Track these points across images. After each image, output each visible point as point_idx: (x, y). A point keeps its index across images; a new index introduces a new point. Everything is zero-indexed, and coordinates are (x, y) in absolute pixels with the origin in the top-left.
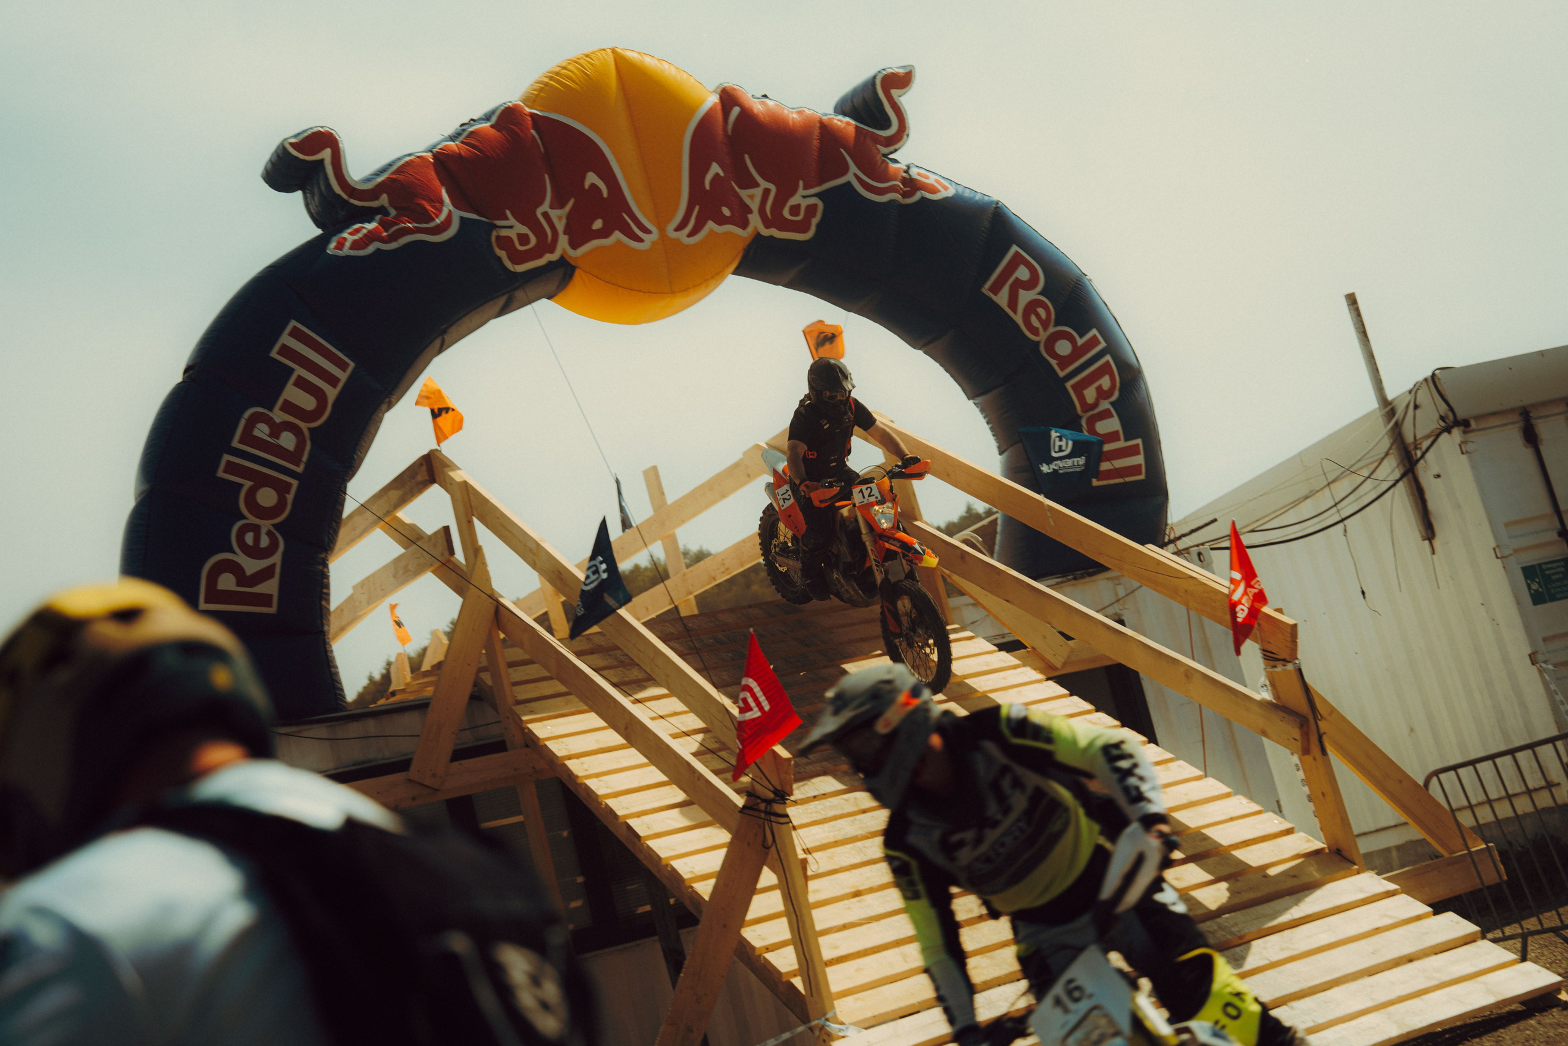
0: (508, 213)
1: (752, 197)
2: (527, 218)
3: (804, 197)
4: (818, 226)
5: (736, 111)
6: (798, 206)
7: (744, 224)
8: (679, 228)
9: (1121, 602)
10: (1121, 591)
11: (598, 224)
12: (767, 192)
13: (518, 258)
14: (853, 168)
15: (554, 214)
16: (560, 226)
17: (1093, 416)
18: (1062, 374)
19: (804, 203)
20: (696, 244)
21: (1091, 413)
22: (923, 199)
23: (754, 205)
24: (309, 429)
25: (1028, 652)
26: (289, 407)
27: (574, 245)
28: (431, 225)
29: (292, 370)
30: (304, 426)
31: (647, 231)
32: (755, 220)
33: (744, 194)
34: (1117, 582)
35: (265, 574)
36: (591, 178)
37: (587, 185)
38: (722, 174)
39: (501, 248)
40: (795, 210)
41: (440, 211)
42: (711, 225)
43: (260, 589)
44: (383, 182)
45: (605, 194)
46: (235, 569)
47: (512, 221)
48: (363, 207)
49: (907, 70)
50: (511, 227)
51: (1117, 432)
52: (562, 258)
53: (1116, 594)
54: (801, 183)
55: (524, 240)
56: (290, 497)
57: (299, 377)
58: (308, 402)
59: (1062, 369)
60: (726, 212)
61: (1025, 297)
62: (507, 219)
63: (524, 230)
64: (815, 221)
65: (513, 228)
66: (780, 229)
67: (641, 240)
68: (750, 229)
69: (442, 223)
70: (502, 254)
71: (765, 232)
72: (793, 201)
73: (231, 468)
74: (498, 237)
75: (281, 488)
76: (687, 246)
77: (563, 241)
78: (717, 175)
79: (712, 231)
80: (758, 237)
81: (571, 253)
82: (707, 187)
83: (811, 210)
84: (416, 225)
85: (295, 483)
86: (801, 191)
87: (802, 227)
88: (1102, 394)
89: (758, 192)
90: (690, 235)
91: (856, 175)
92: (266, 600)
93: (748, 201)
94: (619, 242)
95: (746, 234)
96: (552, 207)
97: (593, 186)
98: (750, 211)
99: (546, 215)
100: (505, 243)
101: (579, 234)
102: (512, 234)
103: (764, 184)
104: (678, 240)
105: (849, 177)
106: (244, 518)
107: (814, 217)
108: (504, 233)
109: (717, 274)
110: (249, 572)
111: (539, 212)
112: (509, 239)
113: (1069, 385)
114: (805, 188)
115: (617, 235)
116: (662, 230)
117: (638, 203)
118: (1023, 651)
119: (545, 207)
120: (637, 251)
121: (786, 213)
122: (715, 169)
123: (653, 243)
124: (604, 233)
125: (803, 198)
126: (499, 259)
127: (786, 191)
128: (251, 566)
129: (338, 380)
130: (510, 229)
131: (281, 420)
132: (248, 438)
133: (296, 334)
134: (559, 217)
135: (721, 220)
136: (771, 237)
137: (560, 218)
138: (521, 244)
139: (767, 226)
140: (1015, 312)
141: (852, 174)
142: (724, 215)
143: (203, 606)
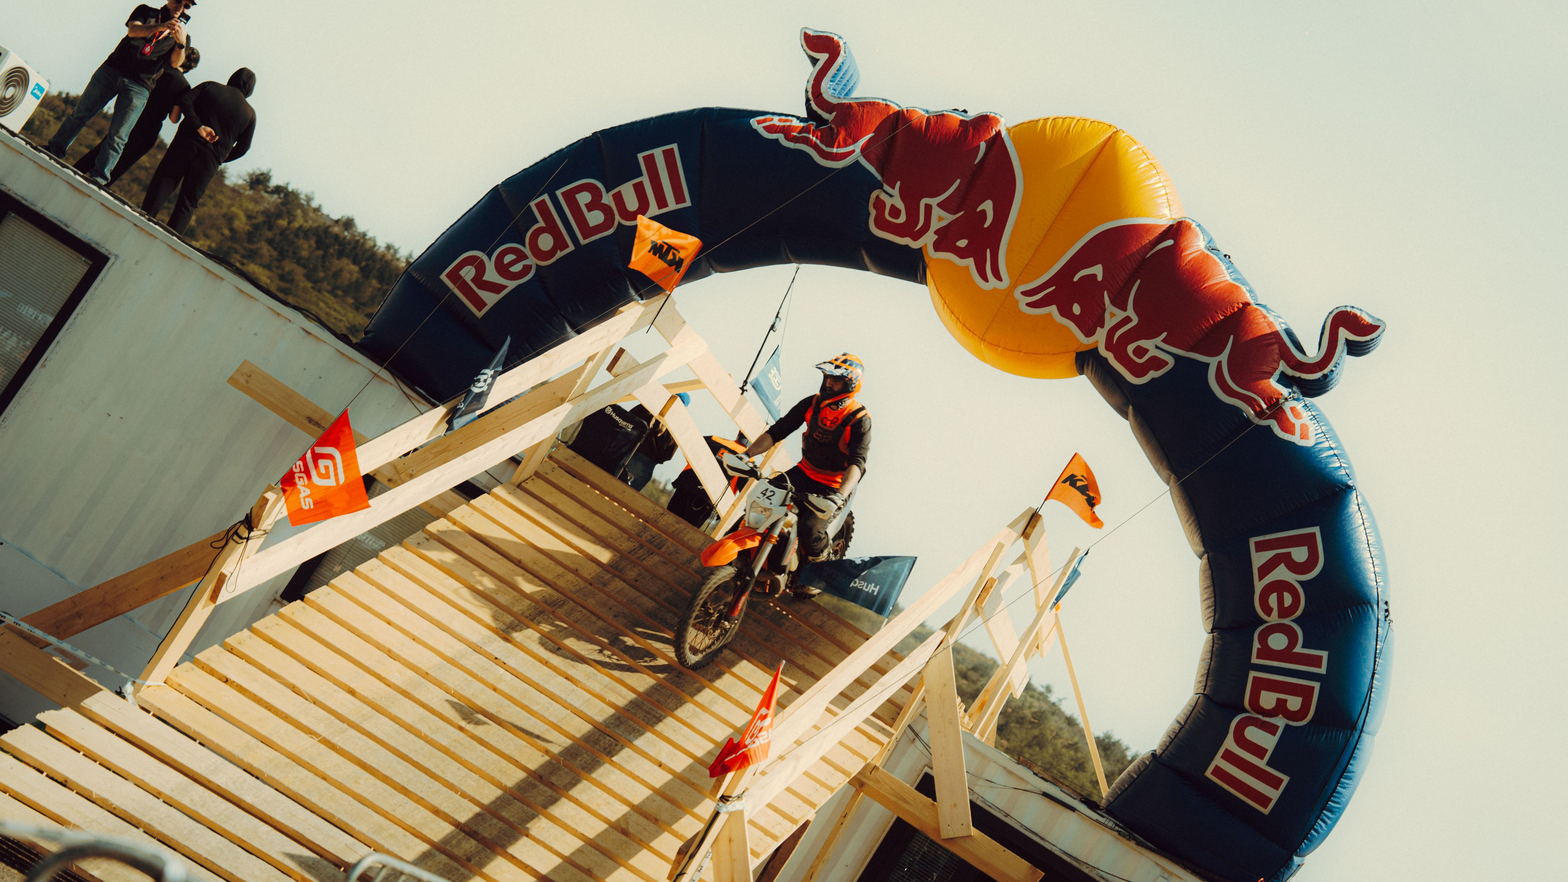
0: (898, 184)
1: (1113, 315)
2: (911, 200)
3: (1157, 347)
4: (1153, 380)
5: (1171, 244)
6: (1147, 351)
8: (1026, 293)
11: (962, 243)
12: (1127, 320)
13: (882, 224)
14: (1224, 357)
15: (937, 212)
16: (935, 225)
17: (1259, 719)
18: (1254, 660)
19: (1153, 352)
21: (1260, 717)
22: (1269, 428)
23: (1109, 323)
24: (619, 223)
27: (938, 247)
28: (828, 150)
29: (641, 175)
30: (618, 218)
31: (998, 277)
32: (1100, 335)
33: (1109, 307)
34: (1166, 875)
35: (495, 288)
36: (988, 206)
38: (1100, 278)
39: (874, 207)
40: (1140, 352)
41: (846, 145)
42: (1053, 309)
43: (484, 295)
44: (844, 103)
45: (986, 225)
46: (481, 269)
47: (896, 192)
48: (816, 112)
49: (1377, 324)
50: (891, 196)
51: (1265, 750)
52: (920, 250)
54: (1165, 334)
55: (895, 212)
56: (559, 254)
57: (641, 184)
58: (632, 204)
59: (1260, 657)
60: (1076, 309)
61: (1281, 573)
62: (893, 188)
63: (900, 205)
64: (1152, 374)
65: (892, 197)
66: (1118, 358)
67: (985, 278)
68: (1091, 340)
69: (836, 153)
70: (873, 213)
71: (1103, 352)
72: (1143, 343)
73: (542, 206)
74: (878, 197)
75: (559, 244)
76: (1020, 311)
78: (1094, 276)
79: (1049, 315)
80: (1095, 351)
82: (1076, 279)
83: (1155, 363)
84: (818, 142)
85: (571, 248)
86: (1158, 341)
88: (1283, 710)
89: (1120, 315)
90: (1029, 305)
91: (1220, 363)
92: (480, 303)
93: (1107, 316)
94: (967, 268)
96: (940, 205)
97: (984, 212)
98: (1102, 326)
99: (928, 208)
100: (880, 205)
103: (1130, 312)
104: (1017, 302)
105: (1213, 362)
106: (524, 245)
107: (1157, 370)
108: (883, 197)
110: (486, 278)
111: (924, 201)
112: (883, 204)
114: (1163, 341)
115: (970, 262)
117: (1008, 251)
119: (934, 202)
121: (1130, 349)
122: (1098, 270)
124: (962, 254)
125: (1153, 346)
126: (868, 216)
127: (1145, 330)
129: (666, 205)
130: (888, 197)
131: (607, 203)
134: (941, 219)
135: (1066, 312)
136: (1106, 360)
138: (890, 214)
139: (1108, 347)
140: (1260, 579)
141: (1217, 362)
142: (1073, 314)
143: (443, 277)
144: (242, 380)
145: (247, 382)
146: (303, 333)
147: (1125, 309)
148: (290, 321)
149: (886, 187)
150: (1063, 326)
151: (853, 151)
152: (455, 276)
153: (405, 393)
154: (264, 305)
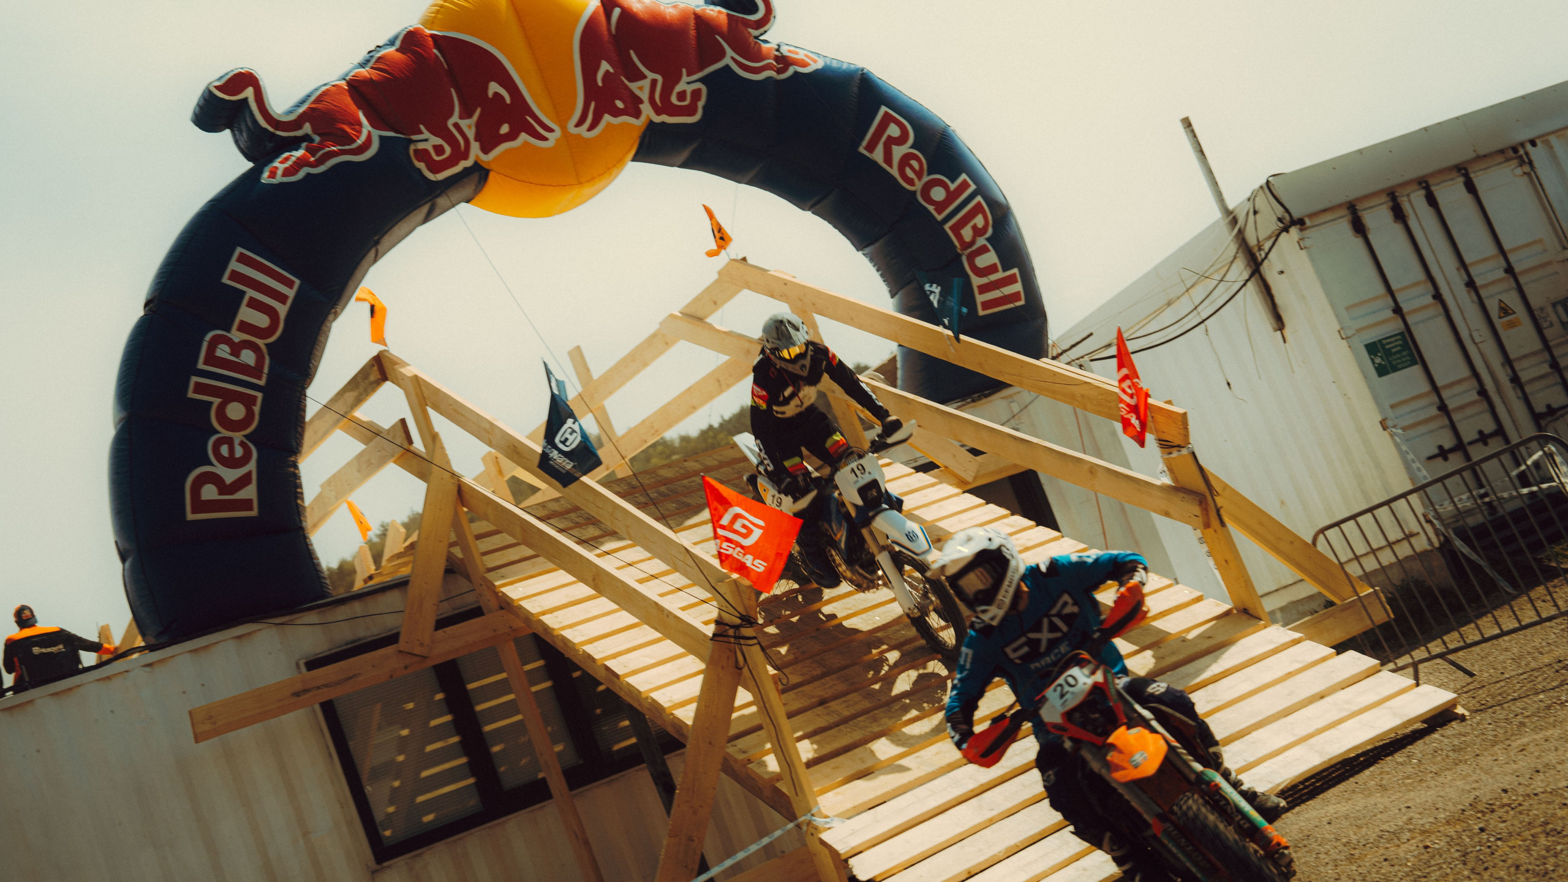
0: (422, 127)
1: (641, 88)
2: (440, 130)
3: (688, 83)
4: (704, 108)
5: (617, 12)
6: (684, 92)
7: (637, 114)
8: (579, 124)
9: (1016, 417)
10: (1016, 408)
11: (505, 129)
12: (654, 82)
13: (436, 168)
14: (730, 52)
15: (464, 124)
16: (471, 134)
17: (972, 252)
18: (939, 218)
19: (689, 89)
20: (596, 137)
21: (970, 250)
22: (796, 73)
23: (644, 95)
24: (267, 345)
25: (941, 471)
26: (245, 327)
27: (486, 150)
28: (354, 146)
29: (243, 293)
30: (261, 342)
31: (551, 130)
32: (646, 109)
33: (633, 86)
34: (1010, 400)
35: (244, 481)
36: (494, 88)
37: (490, 94)
38: (612, 70)
39: (419, 161)
40: (682, 96)
41: (360, 132)
42: (607, 118)
43: (241, 495)
44: (304, 112)
45: (508, 100)
46: (216, 480)
47: (426, 134)
48: (289, 137)
50: (426, 140)
51: (995, 265)
52: (476, 164)
53: (1012, 411)
54: (684, 71)
55: (439, 150)
56: (257, 409)
57: (252, 299)
58: (262, 320)
59: (939, 213)
60: (620, 104)
61: (898, 152)
62: (421, 133)
63: (439, 141)
64: (701, 104)
65: (427, 141)
66: (670, 115)
67: (545, 139)
68: (643, 118)
69: (364, 143)
70: (421, 166)
71: (657, 119)
72: (678, 88)
73: (199, 389)
74: (416, 151)
75: (248, 401)
76: (588, 140)
77: (475, 148)
78: (607, 72)
79: (609, 124)
80: (651, 124)
81: (484, 158)
82: (600, 84)
83: (696, 94)
84: (340, 147)
85: (259, 395)
86: (685, 78)
87: (690, 110)
88: (978, 232)
89: (646, 84)
90: (590, 129)
91: (732, 58)
92: (246, 504)
93: (637, 92)
94: (526, 143)
95: (640, 123)
96: (461, 118)
97: (496, 94)
98: (641, 102)
99: (456, 125)
100: (423, 155)
101: (489, 140)
102: (428, 146)
103: (651, 75)
104: (579, 136)
105: (727, 61)
106: (217, 432)
107: (699, 99)
108: (421, 146)
109: (618, 162)
110: (228, 481)
111: (450, 123)
112: (426, 151)
113: (947, 227)
114: (689, 75)
115: (524, 137)
116: (564, 128)
117: (539, 105)
118: (936, 470)
119: (455, 118)
120: (542, 149)
121: (674, 99)
122: (605, 66)
123: (557, 140)
124: (512, 136)
125: (687, 84)
126: (419, 171)
127: (671, 81)
128: (230, 475)
129: (287, 297)
130: (425, 142)
131: (239, 340)
132: (211, 359)
133: (242, 259)
135: (616, 113)
136: (663, 123)
137: (469, 127)
138: (438, 155)
139: (658, 113)
140: (891, 166)
141: (729, 58)
142: (619, 108)
143: (190, 516)
144: (207, 727)
145: (214, 723)
146: (147, 669)
147: (644, 77)
148: (127, 671)
149: (414, 137)
150: (622, 124)
151: (369, 132)
152: (200, 505)
153: (277, 624)
154: (91, 682)
